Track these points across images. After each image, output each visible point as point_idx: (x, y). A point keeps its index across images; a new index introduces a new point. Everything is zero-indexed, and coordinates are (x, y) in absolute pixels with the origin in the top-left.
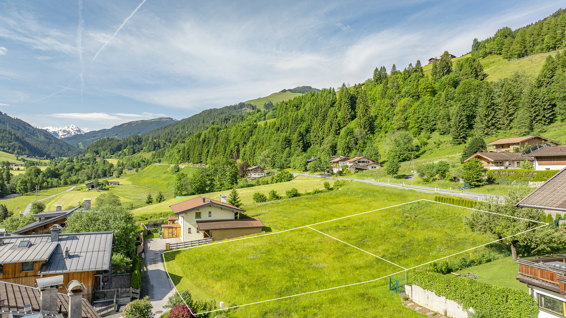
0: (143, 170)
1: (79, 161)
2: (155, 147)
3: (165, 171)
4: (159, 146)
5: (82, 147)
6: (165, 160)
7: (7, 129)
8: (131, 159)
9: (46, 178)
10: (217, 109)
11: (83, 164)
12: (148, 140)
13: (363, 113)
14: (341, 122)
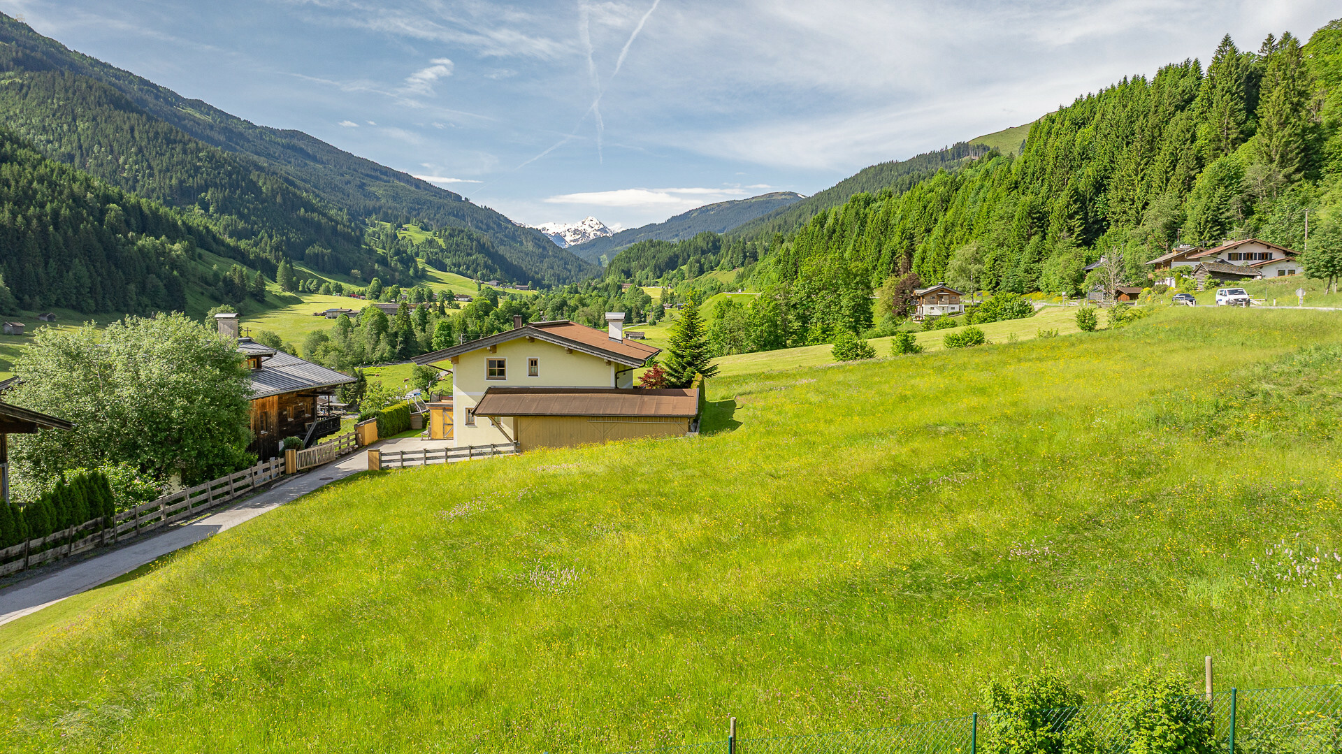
2: (745, 258)
4: (754, 256)
7: (467, 229)
8: (692, 285)
10: (897, 164)
13: (1281, 115)
14: (1207, 153)
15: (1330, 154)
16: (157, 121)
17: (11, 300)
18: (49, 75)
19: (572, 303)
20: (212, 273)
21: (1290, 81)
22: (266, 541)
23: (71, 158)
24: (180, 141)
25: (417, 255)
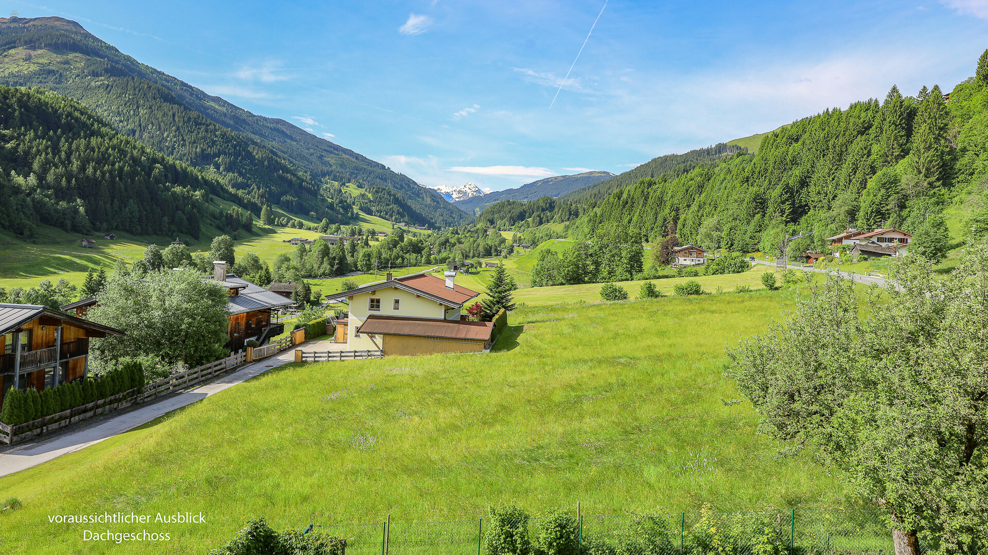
2: (570, 215)
4: (577, 215)
7: (387, 188)
8: (533, 232)
13: (926, 142)
14: (878, 164)
15: (960, 170)
16: (190, 110)
17: (88, 225)
18: (125, 79)
19: (452, 241)
20: (218, 211)
21: (933, 120)
22: (225, 408)
23: (134, 132)
24: (204, 124)
25: (354, 204)
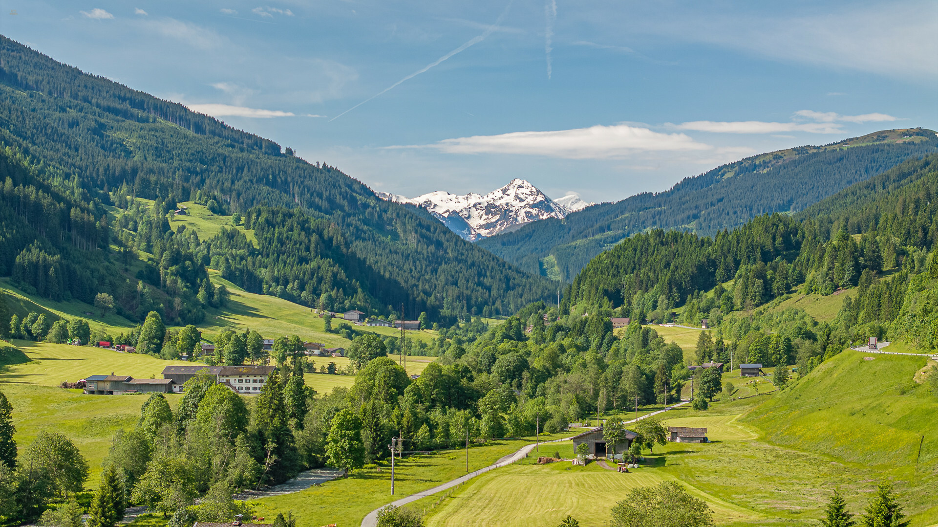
0: (805, 379)
1: (548, 334)
2: (858, 268)
3: (905, 383)
4: (876, 266)
5: (556, 274)
6: (901, 329)
7: (295, 211)
8: (754, 324)
9: (427, 410)
11: (562, 349)
12: (828, 238)
